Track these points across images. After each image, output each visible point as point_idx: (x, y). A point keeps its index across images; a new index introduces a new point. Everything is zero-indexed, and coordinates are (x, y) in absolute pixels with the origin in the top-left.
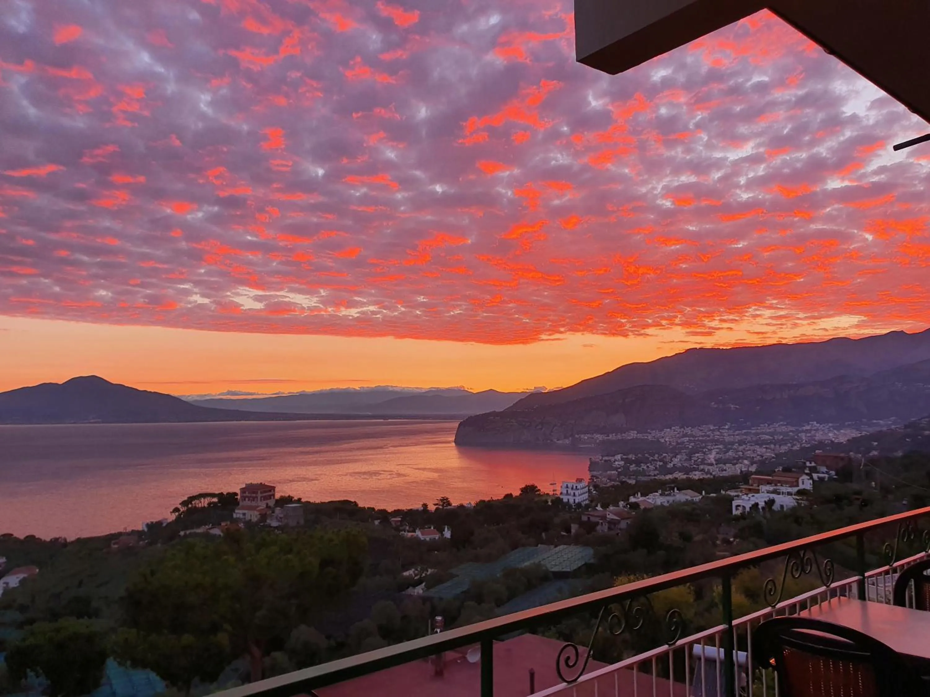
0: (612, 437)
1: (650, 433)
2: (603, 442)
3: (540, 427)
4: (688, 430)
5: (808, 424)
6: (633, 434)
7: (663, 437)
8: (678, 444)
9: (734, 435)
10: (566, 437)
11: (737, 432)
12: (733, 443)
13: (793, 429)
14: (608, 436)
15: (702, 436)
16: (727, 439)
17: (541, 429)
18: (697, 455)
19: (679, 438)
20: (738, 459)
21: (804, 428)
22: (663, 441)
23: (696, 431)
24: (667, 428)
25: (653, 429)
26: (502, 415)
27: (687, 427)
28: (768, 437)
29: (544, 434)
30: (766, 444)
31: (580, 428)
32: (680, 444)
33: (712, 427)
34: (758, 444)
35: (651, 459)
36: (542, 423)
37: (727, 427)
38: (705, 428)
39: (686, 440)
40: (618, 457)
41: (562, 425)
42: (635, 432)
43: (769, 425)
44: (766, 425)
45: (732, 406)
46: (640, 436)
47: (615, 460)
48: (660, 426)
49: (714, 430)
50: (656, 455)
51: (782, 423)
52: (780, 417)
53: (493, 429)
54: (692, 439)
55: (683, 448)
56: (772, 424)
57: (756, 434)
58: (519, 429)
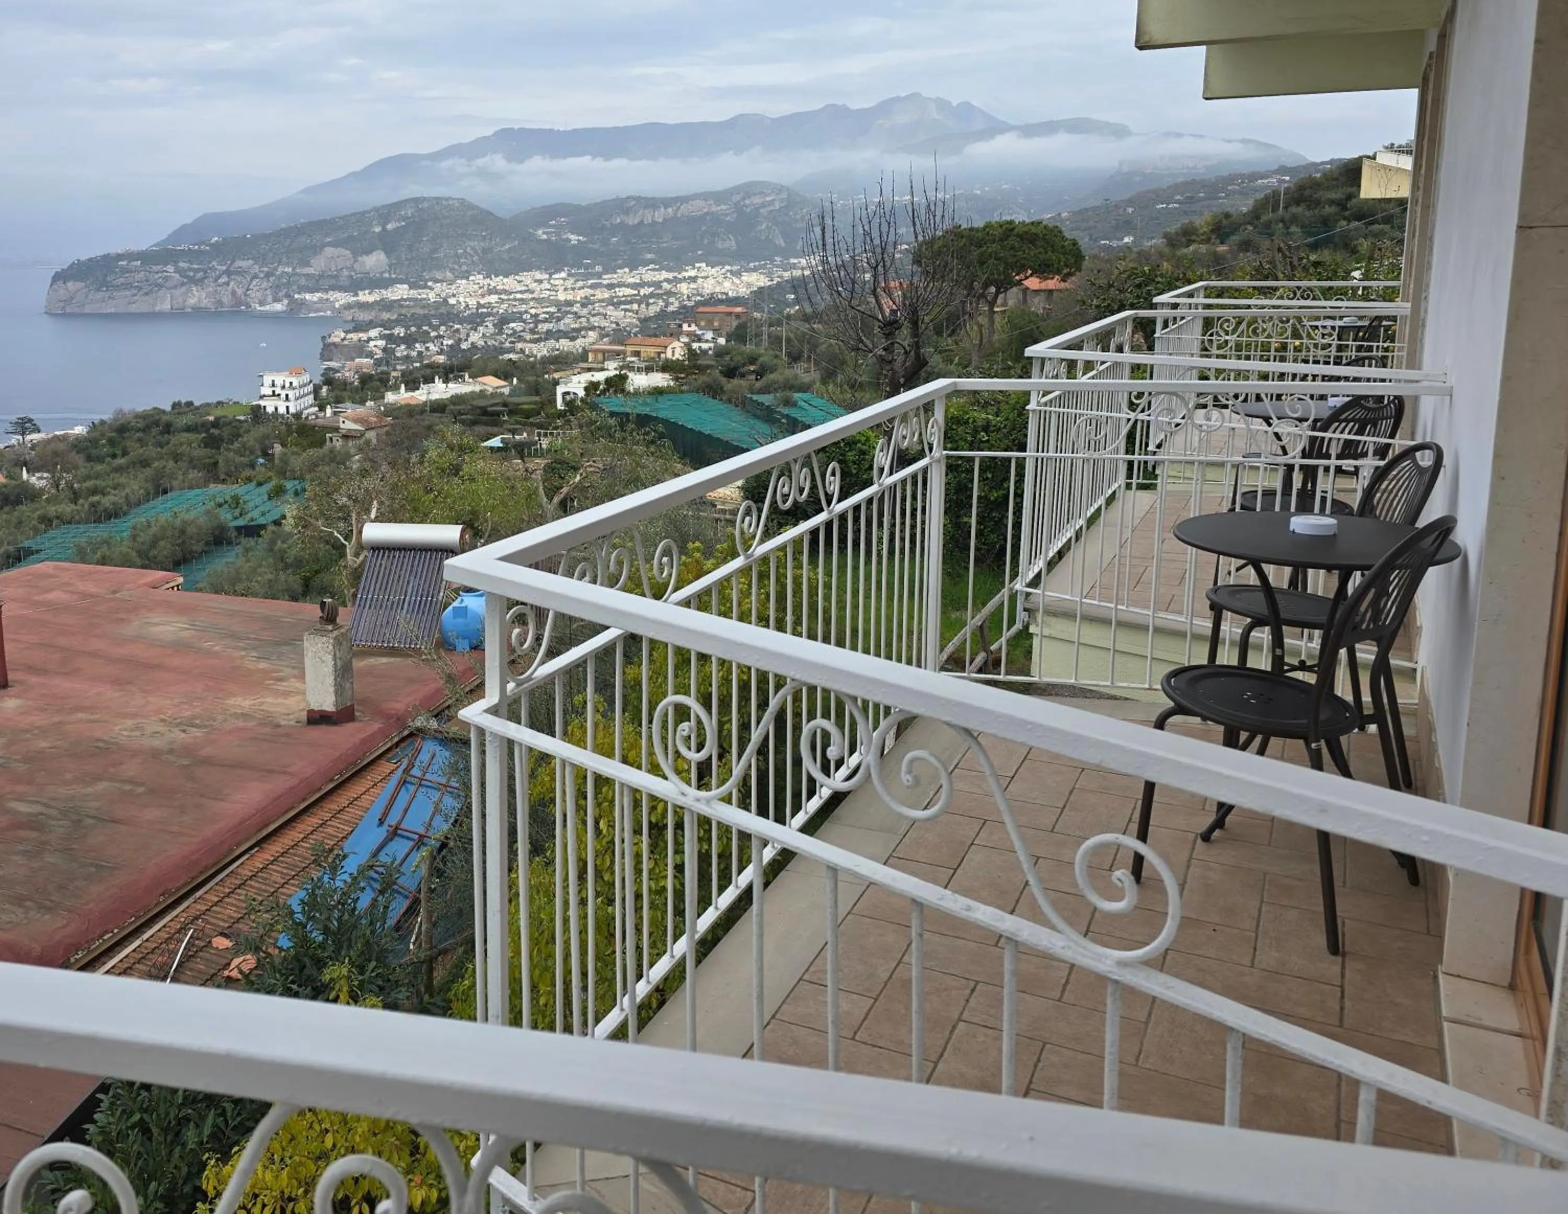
0: (365, 297)
1: (432, 289)
2: (348, 307)
3: (224, 279)
4: (498, 282)
5: (694, 268)
6: (401, 292)
7: (454, 295)
8: (479, 306)
9: (573, 289)
10: (276, 300)
11: (580, 284)
12: (570, 303)
13: (670, 276)
14: (356, 295)
15: (521, 292)
16: (562, 297)
17: (228, 284)
18: (512, 325)
19: (483, 296)
20: (578, 330)
21: (686, 274)
22: (452, 301)
23: (509, 283)
24: (462, 278)
25: (436, 281)
26: (147, 258)
27: (496, 276)
28: (629, 291)
29: (234, 293)
30: (624, 303)
31: (303, 281)
32: (483, 306)
33: (538, 275)
34: (613, 304)
35: (433, 334)
36: (228, 273)
37: (563, 275)
38: (527, 278)
39: (493, 298)
40: (374, 333)
41: (268, 275)
42: (406, 286)
43: (631, 271)
44: (627, 270)
45: (573, 237)
46: (414, 293)
47: (370, 339)
48: (449, 274)
49: (540, 282)
50: (443, 328)
51: (652, 266)
52: (649, 256)
53: (128, 286)
54: (503, 296)
55: (489, 314)
56: (637, 269)
57: (610, 287)
58: (183, 284)
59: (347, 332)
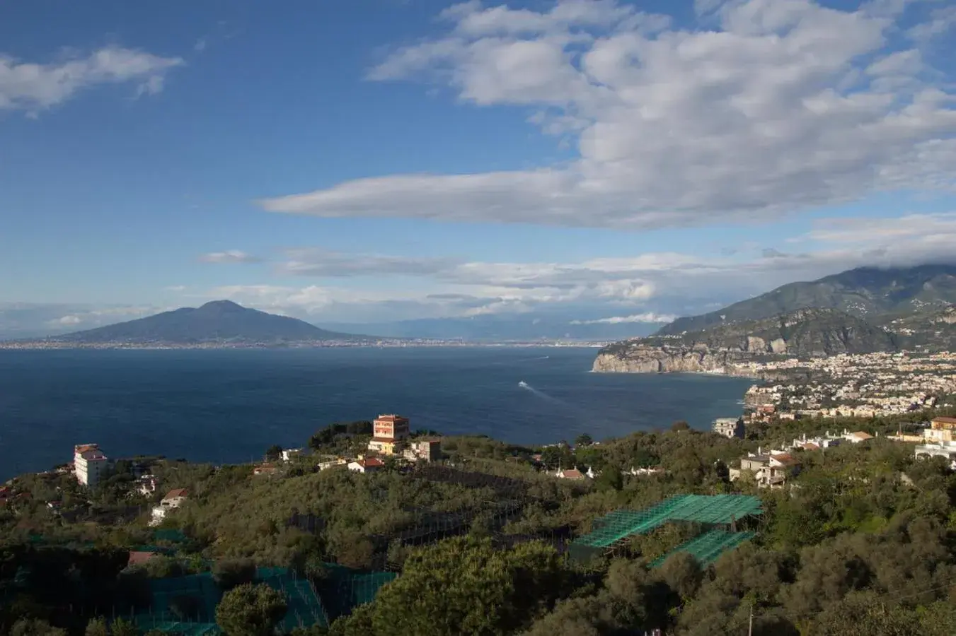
0: (770, 366)
1: (813, 362)
2: (760, 372)
3: (689, 355)
4: (856, 358)
6: (793, 363)
7: (827, 366)
8: (844, 373)
9: (909, 364)
11: (913, 360)
12: (907, 373)
14: (765, 364)
15: (873, 365)
16: (900, 368)
17: (691, 357)
18: (866, 386)
19: (846, 367)
20: (912, 391)
22: (826, 370)
23: (865, 359)
24: (832, 355)
25: (816, 357)
26: (646, 342)
27: (855, 355)
28: (948, 366)
30: (946, 374)
31: (734, 356)
32: (846, 373)
33: (884, 355)
34: (937, 374)
35: (813, 390)
36: (691, 351)
37: (901, 354)
38: (876, 355)
39: (853, 368)
40: (775, 389)
41: (713, 353)
42: (797, 360)
43: (950, 353)
44: (947, 352)
45: (908, 331)
46: (801, 365)
47: (773, 392)
48: (824, 354)
49: (886, 358)
50: (820, 387)
53: (637, 358)
54: (860, 367)
55: (850, 379)
57: (935, 363)
58: (665, 357)
59: (759, 387)
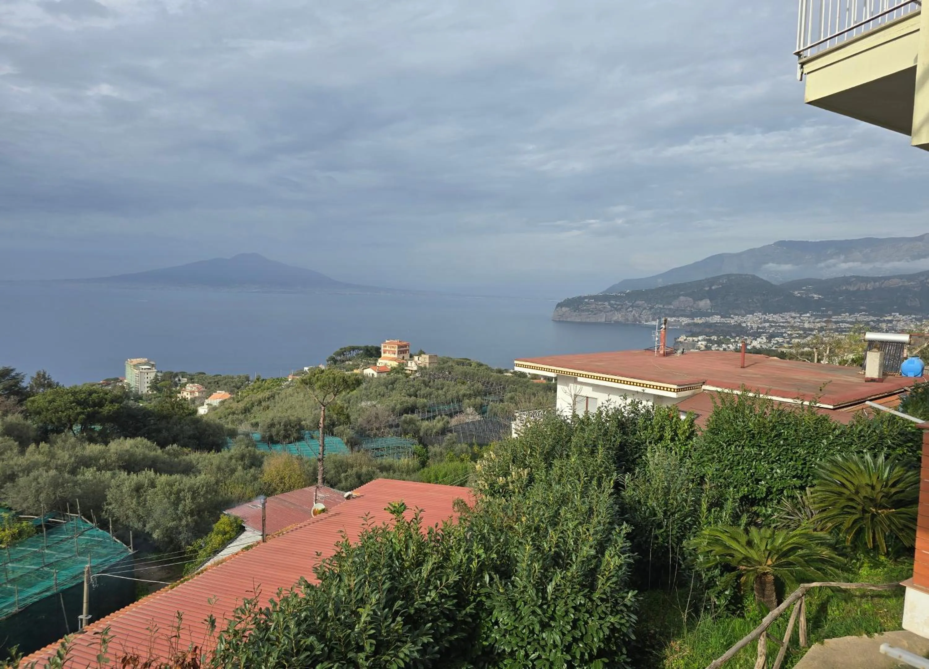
0: (697, 320)
1: (733, 318)
2: (688, 325)
3: (630, 309)
4: (770, 317)
5: (891, 315)
6: (716, 319)
7: (745, 322)
8: (758, 328)
9: (814, 323)
10: (654, 320)
11: (818, 320)
12: (812, 330)
13: (875, 319)
14: (693, 319)
15: (783, 322)
16: (807, 325)
17: (632, 311)
18: (777, 339)
19: (761, 323)
21: (886, 318)
22: (744, 325)
23: (777, 318)
24: (750, 314)
25: (736, 314)
26: (596, 298)
27: (769, 314)
28: (847, 325)
29: (634, 316)
30: (845, 331)
31: (667, 312)
32: (761, 328)
33: (793, 315)
34: (838, 331)
35: (732, 340)
36: (632, 306)
37: (808, 315)
38: (787, 315)
39: (767, 325)
40: (700, 338)
41: (651, 308)
42: (719, 317)
43: (850, 315)
44: (847, 314)
45: (815, 296)
46: (723, 320)
47: (699, 341)
48: (743, 312)
49: (795, 318)
50: (738, 338)
51: (863, 313)
52: (862, 308)
53: (588, 310)
54: (772, 324)
55: (763, 333)
56: (854, 314)
57: (837, 322)
58: (611, 311)
59: (687, 337)
